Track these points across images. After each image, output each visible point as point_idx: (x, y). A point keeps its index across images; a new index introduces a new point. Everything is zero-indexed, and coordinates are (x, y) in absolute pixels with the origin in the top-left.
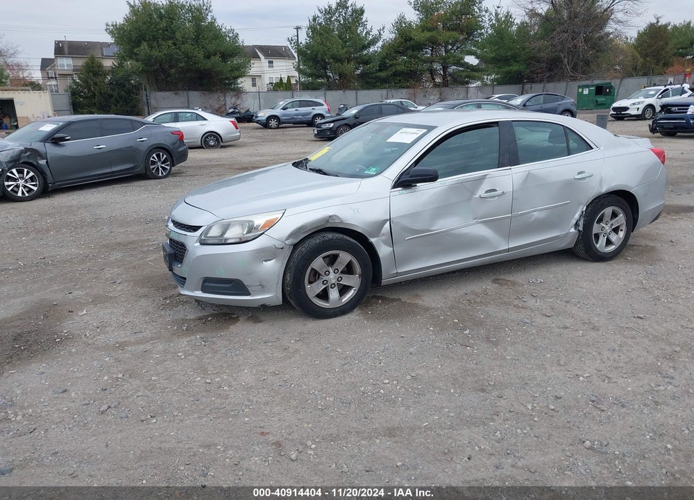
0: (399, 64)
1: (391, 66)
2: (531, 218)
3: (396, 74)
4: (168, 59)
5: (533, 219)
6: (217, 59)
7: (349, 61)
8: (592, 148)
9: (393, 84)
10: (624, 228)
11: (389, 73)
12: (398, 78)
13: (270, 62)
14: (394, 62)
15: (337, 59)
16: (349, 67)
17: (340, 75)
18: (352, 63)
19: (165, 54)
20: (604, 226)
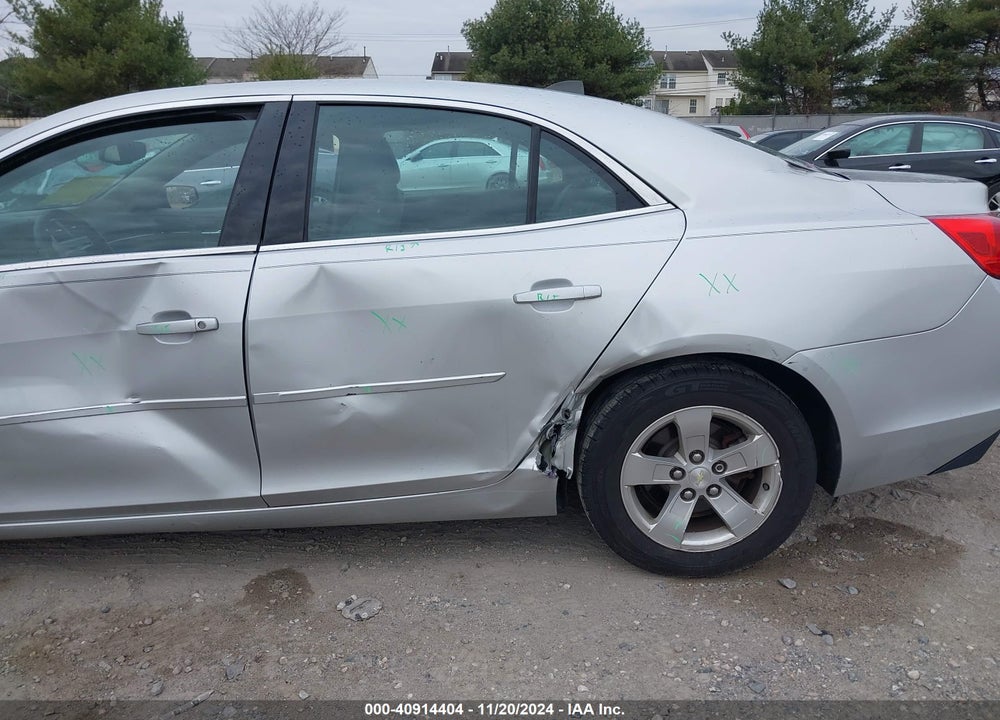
0: (917, 71)
1: (900, 73)
2: (336, 412)
3: (906, 88)
4: (534, 69)
5: (343, 416)
6: (603, 67)
7: (821, 66)
8: (644, 204)
9: (900, 104)
10: (775, 479)
11: (894, 85)
12: (911, 94)
13: (720, 76)
14: (908, 66)
15: (804, 66)
16: (818, 78)
17: (806, 91)
18: (827, 70)
19: (530, 62)
20: (684, 464)
